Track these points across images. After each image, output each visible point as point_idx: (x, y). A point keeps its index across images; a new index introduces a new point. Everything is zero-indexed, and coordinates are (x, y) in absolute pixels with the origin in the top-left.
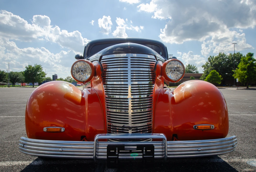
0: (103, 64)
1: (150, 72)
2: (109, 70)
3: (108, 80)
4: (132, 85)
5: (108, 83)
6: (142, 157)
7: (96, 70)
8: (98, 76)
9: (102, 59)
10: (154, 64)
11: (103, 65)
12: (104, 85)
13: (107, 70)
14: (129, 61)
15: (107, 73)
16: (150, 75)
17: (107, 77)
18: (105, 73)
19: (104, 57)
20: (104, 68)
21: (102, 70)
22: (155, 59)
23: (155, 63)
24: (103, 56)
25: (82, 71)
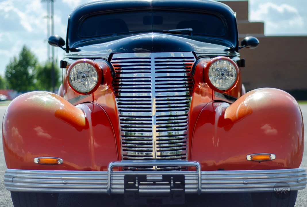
0: (114, 66)
1: (186, 79)
2: (124, 75)
3: (122, 90)
4: (157, 97)
5: (122, 94)
6: (169, 190)
7: (104, 74)
8: (106, 84)
9: (112, 58)
10: (191, 65)
11: (114, 68)
12: (117, 97)
13: (121, 75)
14: (153, 64)
15: (120, 80)
16: (187, 82)
17: (121, 86)
18: (117, 80)
19: (115, 56)
20: (117, 73)
21: (114, 76)
22: (193, 58)
23: (193, 63)
24: (114, 54)
25: (83, 77)
